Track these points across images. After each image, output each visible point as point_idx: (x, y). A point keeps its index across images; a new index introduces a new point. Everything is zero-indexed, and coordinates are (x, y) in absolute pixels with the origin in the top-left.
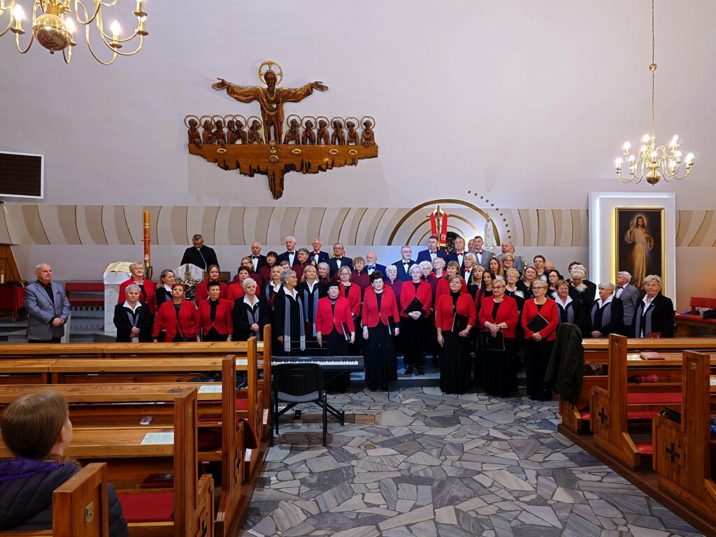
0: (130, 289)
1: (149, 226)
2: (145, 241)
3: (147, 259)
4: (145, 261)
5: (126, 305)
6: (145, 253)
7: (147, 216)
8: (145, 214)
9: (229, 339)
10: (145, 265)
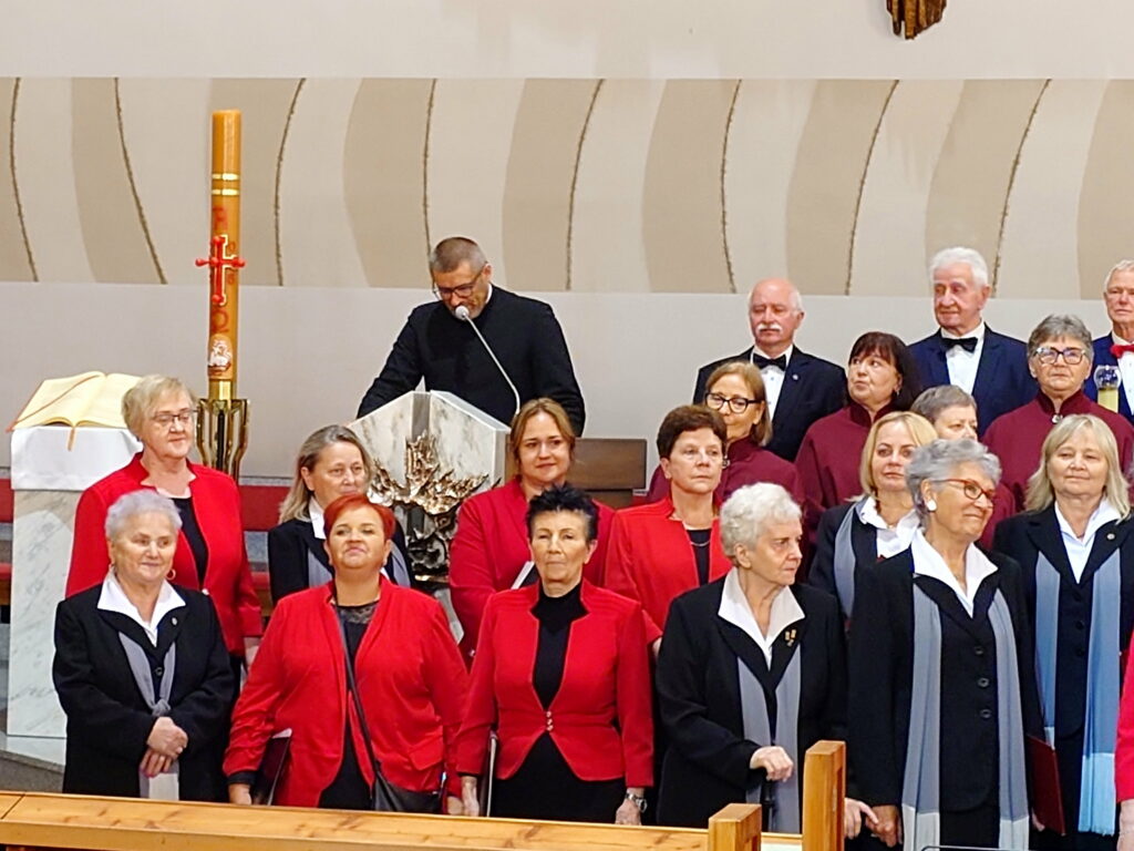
0: (131, 516)
1: (237, 184)
2: (215, 266)
3: (222, 361)
4: (213, 370)
5: (113, 598)
6: (214, 329)
7: (229, 132)
8: (217, 124)
9: (629, 807)
10: (214, 390)
